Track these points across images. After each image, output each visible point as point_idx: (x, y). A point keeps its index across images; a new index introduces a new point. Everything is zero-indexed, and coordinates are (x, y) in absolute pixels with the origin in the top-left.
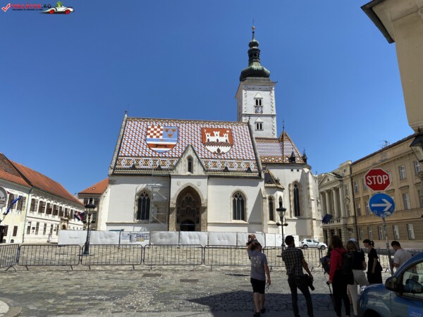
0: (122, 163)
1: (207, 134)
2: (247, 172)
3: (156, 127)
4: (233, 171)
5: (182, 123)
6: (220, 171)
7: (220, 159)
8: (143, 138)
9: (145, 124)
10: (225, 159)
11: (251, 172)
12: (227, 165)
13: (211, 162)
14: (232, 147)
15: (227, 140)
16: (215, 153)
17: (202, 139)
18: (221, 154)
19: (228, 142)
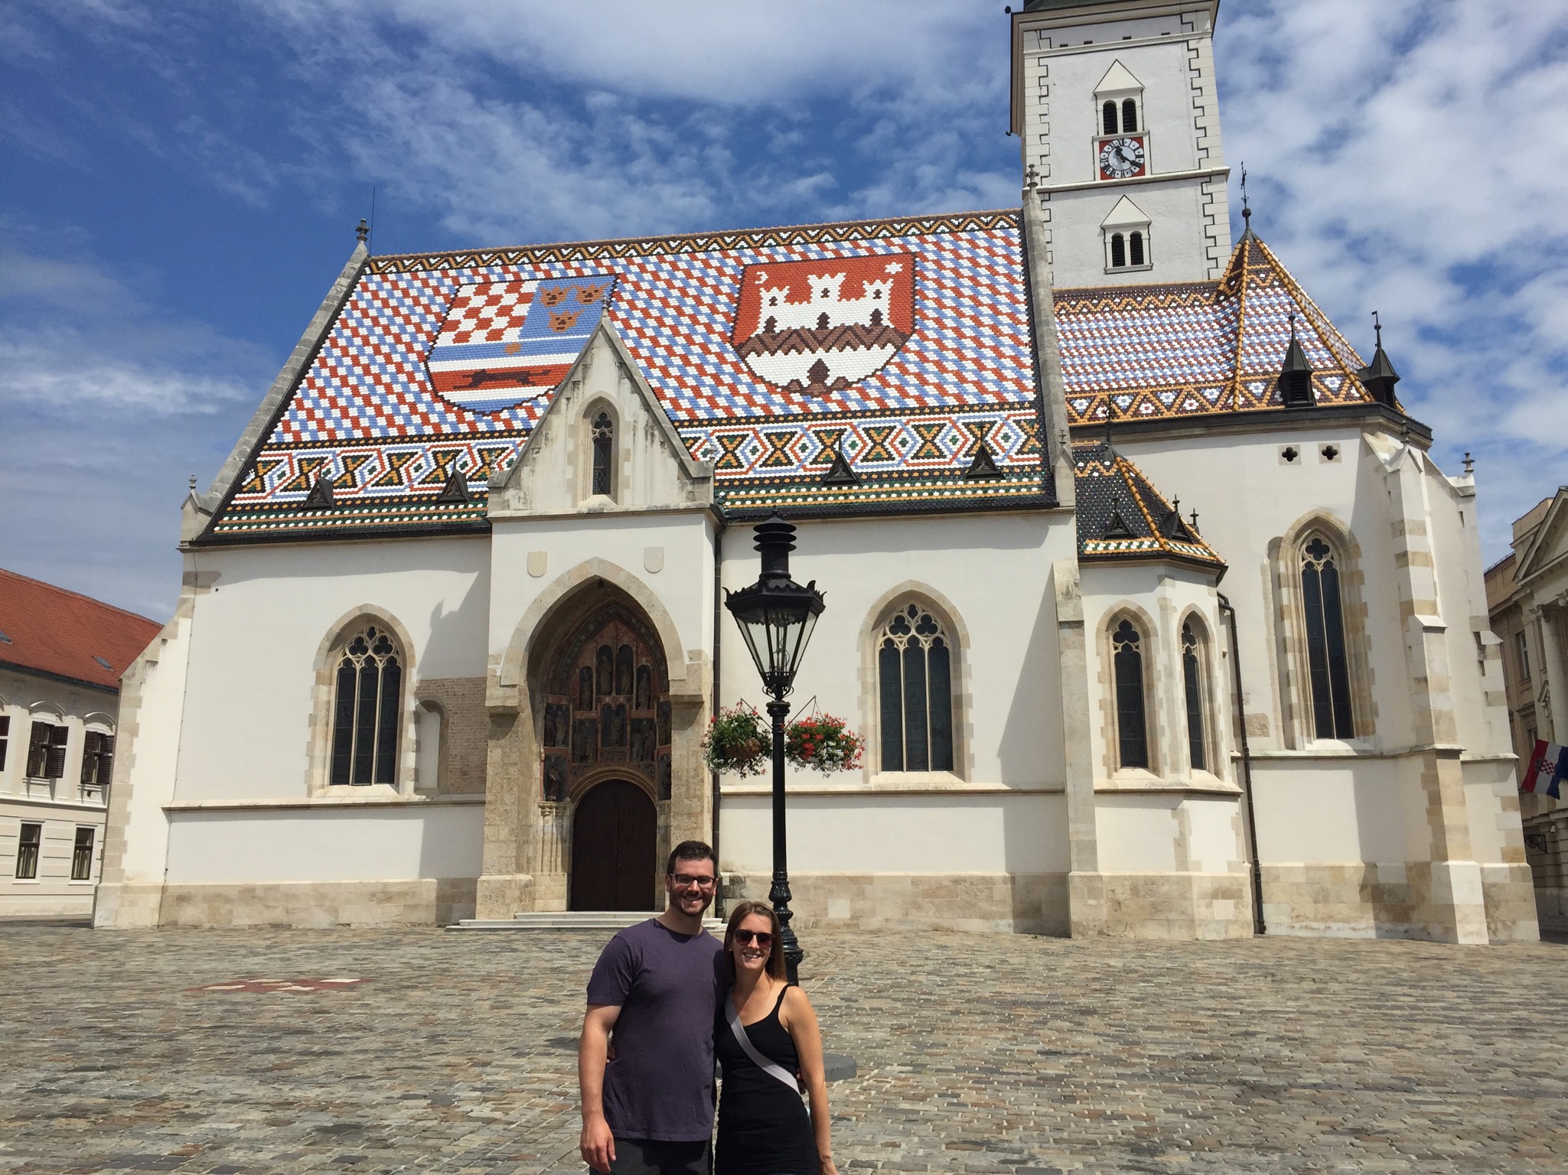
0: (272, 479)
1: (766, 296)
2: (969, 474)
3: (497, 289)
4: (881, 478)
5: (645, 254)
6: (802, 481)
7: (815, 417)
8: (418, 347)
9: (448, 282)
10: (846, 413)
11: (998, 474)
12: (854, 449)
13: (757, 436)
14: (900, 348)
15: (876, 316)
16: (794, 386)
17: (735, 320)
18: (830, 390)
19: (886, 321)
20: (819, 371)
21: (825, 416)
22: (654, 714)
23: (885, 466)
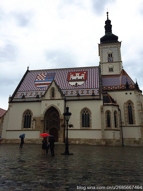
0: (18, 95)
2: (92, 96)
3: (42, 74)
4: (83, 96)
5: (58, 71)
6: (74, 96)
7: (76, 89)
8: (34, 81)
9: (37, 73)
10: (79, 89)
11: (95, 96)
12: (80, 93)
13: (70, 91)
14: (85, 82)
15: (83, 78)
16: (74, 85)
17: (68, 78)
18: (78, 86)
19: (84, 79)
20: (76, 84)
21: (77, 89)
22: (58, 121)
23: (83, 95)
